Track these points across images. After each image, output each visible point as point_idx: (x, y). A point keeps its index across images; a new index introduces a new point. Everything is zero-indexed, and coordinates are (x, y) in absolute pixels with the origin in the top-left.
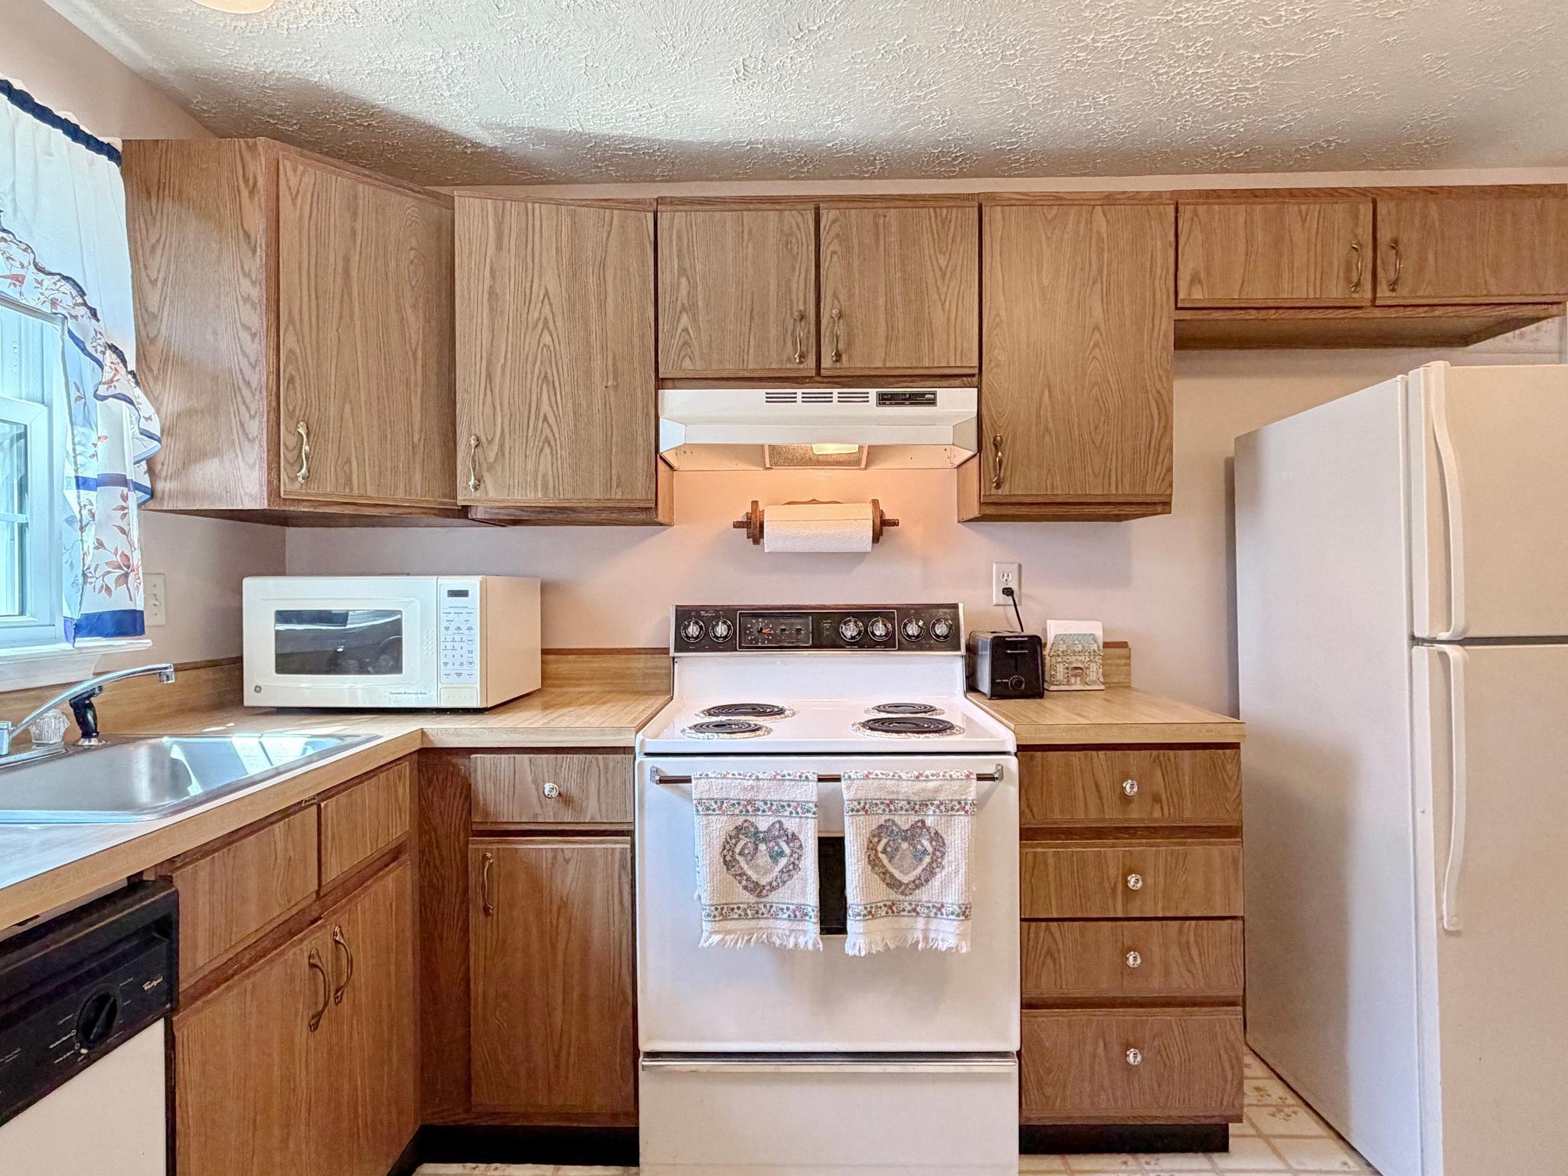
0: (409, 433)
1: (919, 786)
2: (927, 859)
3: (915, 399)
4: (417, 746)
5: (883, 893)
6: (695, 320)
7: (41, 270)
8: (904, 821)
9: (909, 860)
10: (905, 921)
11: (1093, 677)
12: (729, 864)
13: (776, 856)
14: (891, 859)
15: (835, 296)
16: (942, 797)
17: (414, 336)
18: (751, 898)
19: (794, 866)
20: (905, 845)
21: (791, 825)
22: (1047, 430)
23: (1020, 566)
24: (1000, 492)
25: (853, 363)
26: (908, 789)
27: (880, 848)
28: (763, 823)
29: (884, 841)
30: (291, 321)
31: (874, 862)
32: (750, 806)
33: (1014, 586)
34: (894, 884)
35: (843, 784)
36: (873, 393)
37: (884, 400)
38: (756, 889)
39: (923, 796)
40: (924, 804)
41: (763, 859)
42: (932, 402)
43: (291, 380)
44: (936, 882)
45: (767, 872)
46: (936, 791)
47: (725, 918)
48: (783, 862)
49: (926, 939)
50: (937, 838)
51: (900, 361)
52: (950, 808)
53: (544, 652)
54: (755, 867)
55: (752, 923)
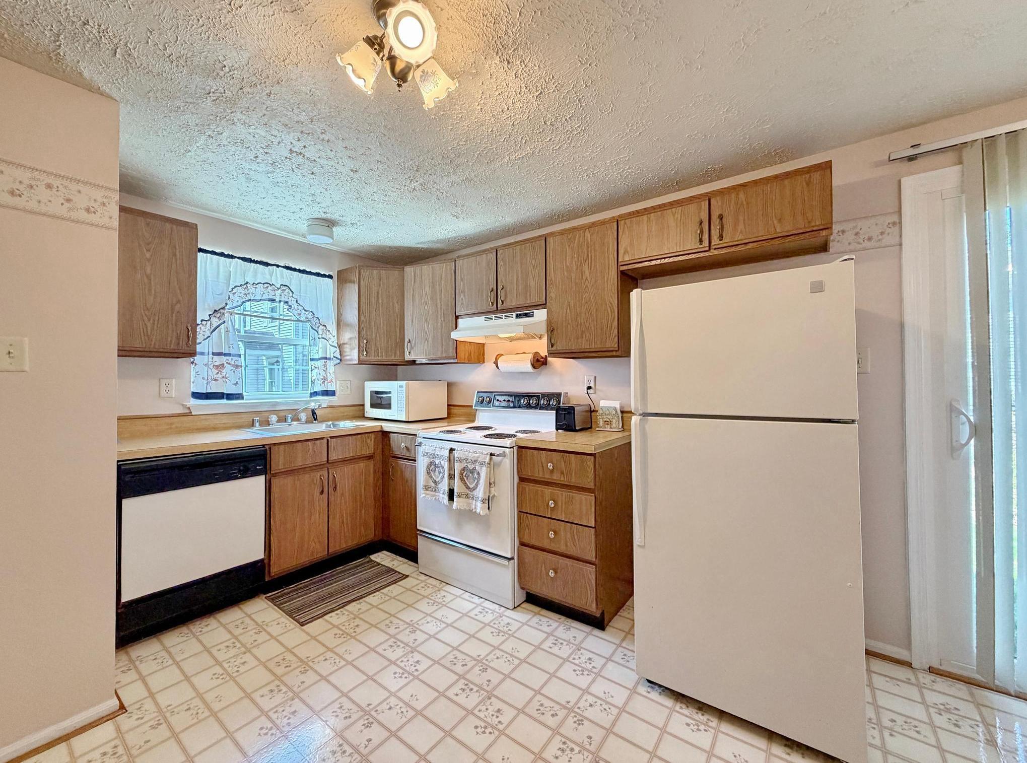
0: (396, 339)
1: (474, 455)
2: (476, 481)
3: (526, 315)
4: (379, 429)
5: (464, 490)
6: (465, 296)
7: (305, 310)
8: (471, 467)
9: (472, 480)
10: (470, 501)
11: (614, 425)
12: (428, 473)
13: (440, 473)
14: (467, 479)
15: (502, 280)
16: (480, 460)
17: (397, 311)
18: (433, 485)
19: (443, 477)
20: (471, 475)
21: (442, 463)
22: (569, 323)
23: (595, 377)
24: (553, 349)
25: (508, 304)
26: (471, 456)
27: (464, 475)
28: (437, 462)
29: (465, 473)
30: (363, 313)
31: (462, 479)
32: (434, 456)
33: (592, 385)
34: (468, 488)
35: (456, 451)
36: (514, 314)
37: (518, 316)
38: (435, 482)
39: (475, 459)
40: (475, 461)
41: (437, 473)
42: (532, 316)
43: (363, 328)
44: (478, 489)
45: (438, 477)
46: (478, 457)
47: (427, 490)
48: (441, 474)
49: (475, 508)
50: (478, 473)
51: (521, 302)
52: (481, 464)
53: (449, 405)
54: (435, 475)
55: (434, 493)
